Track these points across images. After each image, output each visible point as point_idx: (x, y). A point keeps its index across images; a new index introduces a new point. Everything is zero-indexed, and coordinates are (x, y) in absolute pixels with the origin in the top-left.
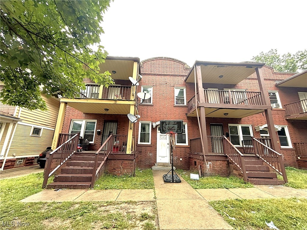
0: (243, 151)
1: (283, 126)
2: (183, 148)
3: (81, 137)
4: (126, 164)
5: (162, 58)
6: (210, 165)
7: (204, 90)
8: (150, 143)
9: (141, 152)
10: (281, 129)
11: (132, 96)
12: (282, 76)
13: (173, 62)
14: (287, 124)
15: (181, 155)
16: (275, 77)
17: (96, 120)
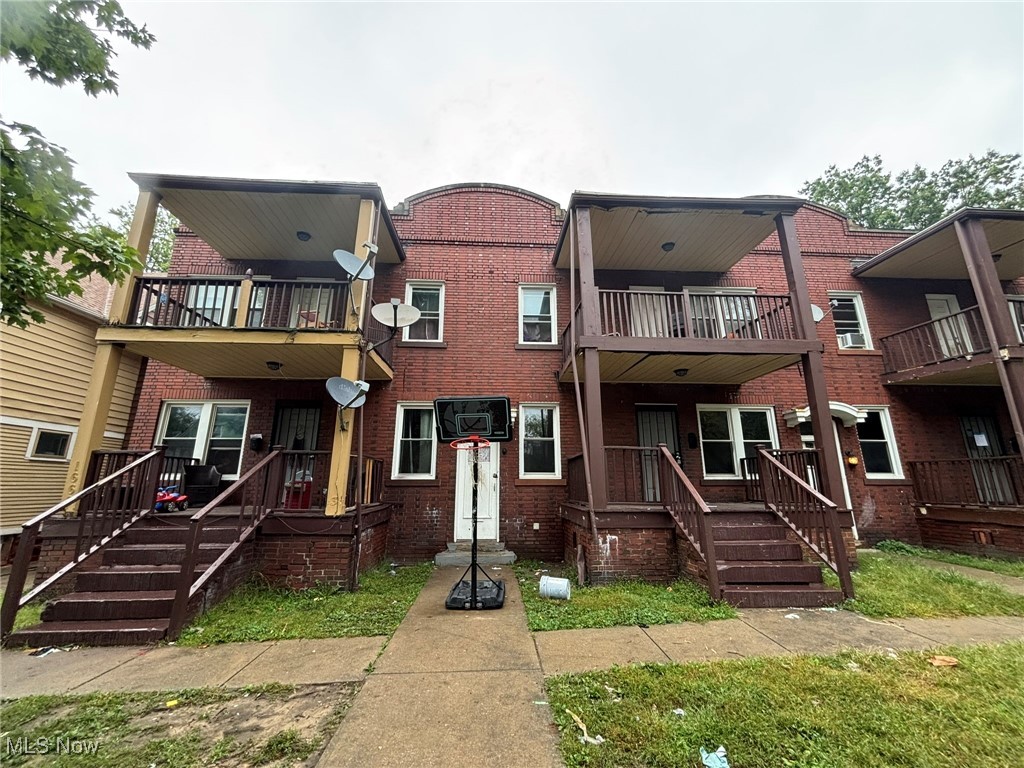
0: (744, 493)
1: (874, 408)
2: (544, 489)
3: (197, 461)
4: (323, 550)
5: (477, 185)
6: (612, 543)
7: (601, 294)
8: (431, 476)
9: (401, 506)
10: (866, 419)
11: (351, 317)
12: (877, 241)
13: (514, 198)
14: (886, 399)
15: (536, 513)
16: (851, 246)
17: (249, 402)
